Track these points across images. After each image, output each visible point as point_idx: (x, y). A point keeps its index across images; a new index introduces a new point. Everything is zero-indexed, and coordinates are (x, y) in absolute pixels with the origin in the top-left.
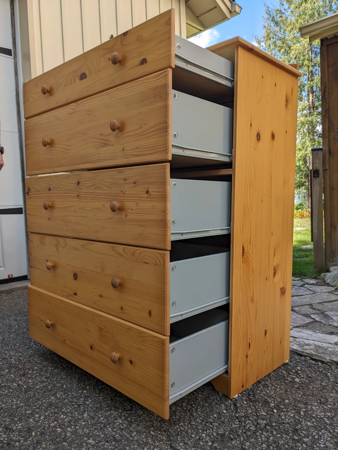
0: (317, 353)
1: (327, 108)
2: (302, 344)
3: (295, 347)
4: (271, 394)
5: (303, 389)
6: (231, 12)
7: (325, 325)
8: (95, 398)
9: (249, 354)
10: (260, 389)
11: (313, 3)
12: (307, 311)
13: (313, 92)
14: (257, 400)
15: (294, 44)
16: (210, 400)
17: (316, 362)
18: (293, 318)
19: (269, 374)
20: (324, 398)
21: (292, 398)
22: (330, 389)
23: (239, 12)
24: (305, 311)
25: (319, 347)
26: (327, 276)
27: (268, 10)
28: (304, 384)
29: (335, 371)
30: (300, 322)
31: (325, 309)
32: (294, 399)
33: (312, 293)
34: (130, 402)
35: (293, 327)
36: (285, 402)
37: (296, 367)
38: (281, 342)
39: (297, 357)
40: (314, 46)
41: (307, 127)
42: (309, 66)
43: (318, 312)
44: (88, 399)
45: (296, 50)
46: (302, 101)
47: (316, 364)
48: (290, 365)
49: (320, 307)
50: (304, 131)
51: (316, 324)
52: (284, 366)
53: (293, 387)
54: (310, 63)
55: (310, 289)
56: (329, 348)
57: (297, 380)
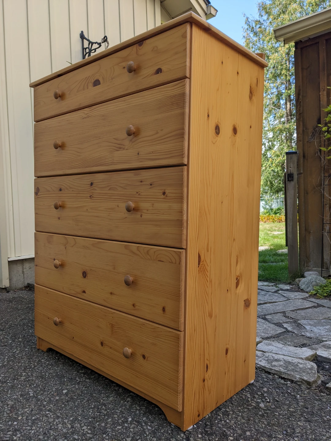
0: (286, 371)
1: (301, 111)
2: (271, 359)
3: (263, 363)
4: (231, 424)
5: (268, 417)
6: (206, 14)
7: (297, 335)
8: (25, 432)
9: (207, 377)
10: (219, 417)
11: (291, 14)
12: (280, 319)
13: (290, 101)
14: (215, 433)
15: (273, 53)
16: (159, 434)
17: (285, 381)
18: (264, 327)
19: (231, 398)
20: (291, 428)
21: (255, 429)
22: (298, 416)
23: (214, 14)
24: (277, 319)
25: (289, 363)
26: (301, 281)
27: (247, 21)
28: (270, 410)
29: (305, 392)
30: (271, 332)
31: (299, 317)
32: (256, 430)
33: (286, 300)
34: (65, 437)
35: (264, 339)
36: (246, 434)
37: (263, 388)
38: (245, 361)
39: (265, 376)
40: (291, 57)
41: (284, 134)
42: (286, 75)
43: (291, 321)
44: (17, 432)
45: (274, 60)
46: (280, 109)
47: (285, 384)
48: (256, 386)
49: (292, 315)
50: (282, 138)
51: (288, 334)
52: (249, 387)
53: (256, 414)
54: (288, 72)
55: (284, 295)
56: (300, 364)
57: (262, 405)
